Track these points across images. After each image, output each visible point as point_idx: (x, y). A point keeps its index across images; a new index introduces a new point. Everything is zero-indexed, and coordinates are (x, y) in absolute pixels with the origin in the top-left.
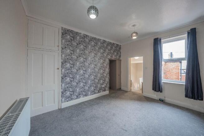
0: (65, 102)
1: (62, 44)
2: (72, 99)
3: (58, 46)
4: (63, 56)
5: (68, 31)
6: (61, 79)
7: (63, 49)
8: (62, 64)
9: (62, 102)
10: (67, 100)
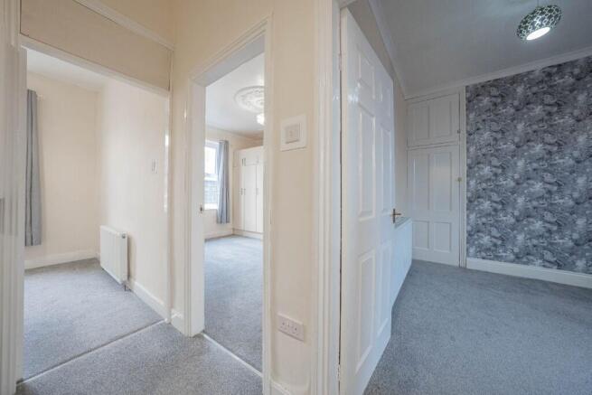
0: (475, 256)
1: (467, 124)
2: (498, 258)
3: (459, 132)
4: (472, 149)
5: (483, 86)
6: (466, 202)
7: (470, 134)
8: (470, 167)
9: (468, 255)
10: (484, 254)
